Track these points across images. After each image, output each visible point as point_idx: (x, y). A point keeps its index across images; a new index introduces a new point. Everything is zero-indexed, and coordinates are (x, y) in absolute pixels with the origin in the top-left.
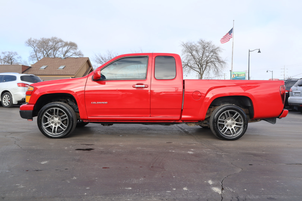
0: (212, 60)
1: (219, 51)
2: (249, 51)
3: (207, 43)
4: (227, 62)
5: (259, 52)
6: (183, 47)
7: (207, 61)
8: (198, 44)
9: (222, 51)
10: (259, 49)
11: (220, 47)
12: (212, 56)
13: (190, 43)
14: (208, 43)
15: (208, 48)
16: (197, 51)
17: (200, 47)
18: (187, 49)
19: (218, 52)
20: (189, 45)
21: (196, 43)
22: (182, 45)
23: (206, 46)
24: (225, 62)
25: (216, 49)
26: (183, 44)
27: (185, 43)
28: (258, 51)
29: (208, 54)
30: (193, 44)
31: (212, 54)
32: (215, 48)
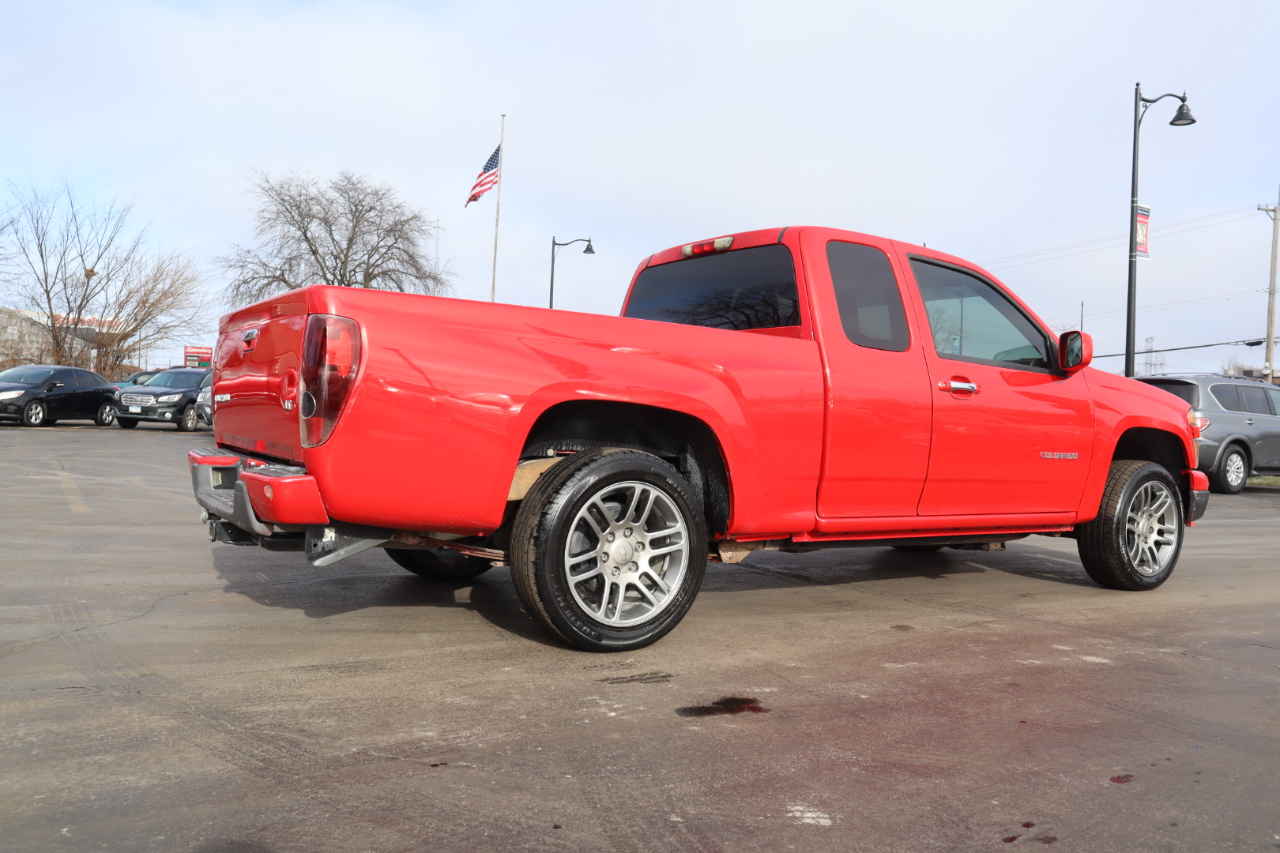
0: (391, 265)
1: (420, 230)
2: (554, 244)
3: (369, 190)
4: (449, 278)
5: (589, 250)
6: (266, 199)
7: (368, 268)
8: (333, 194)
9: (433, 231)
10: (589, 241)
11: (423, 214)
12: (389, 248)
13: (300, 183)
14: (376, 193)
15: (372, 214)
16: (327, 223)
17: (341, 206)
18: (282, 208)
19: (417, 234)
20: (294, 192)
21: (323, 186)
22: (259, 190)
23: (364, 203)
24: (444, 277)
25: (407, 221)
26: (265, 185)
27: (274, 180)
28: (585, 248)
29: (375, 239)
30: (313, 191)
31: (390, 241)
32: (405, 218)
